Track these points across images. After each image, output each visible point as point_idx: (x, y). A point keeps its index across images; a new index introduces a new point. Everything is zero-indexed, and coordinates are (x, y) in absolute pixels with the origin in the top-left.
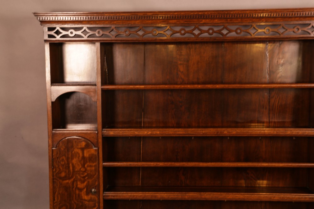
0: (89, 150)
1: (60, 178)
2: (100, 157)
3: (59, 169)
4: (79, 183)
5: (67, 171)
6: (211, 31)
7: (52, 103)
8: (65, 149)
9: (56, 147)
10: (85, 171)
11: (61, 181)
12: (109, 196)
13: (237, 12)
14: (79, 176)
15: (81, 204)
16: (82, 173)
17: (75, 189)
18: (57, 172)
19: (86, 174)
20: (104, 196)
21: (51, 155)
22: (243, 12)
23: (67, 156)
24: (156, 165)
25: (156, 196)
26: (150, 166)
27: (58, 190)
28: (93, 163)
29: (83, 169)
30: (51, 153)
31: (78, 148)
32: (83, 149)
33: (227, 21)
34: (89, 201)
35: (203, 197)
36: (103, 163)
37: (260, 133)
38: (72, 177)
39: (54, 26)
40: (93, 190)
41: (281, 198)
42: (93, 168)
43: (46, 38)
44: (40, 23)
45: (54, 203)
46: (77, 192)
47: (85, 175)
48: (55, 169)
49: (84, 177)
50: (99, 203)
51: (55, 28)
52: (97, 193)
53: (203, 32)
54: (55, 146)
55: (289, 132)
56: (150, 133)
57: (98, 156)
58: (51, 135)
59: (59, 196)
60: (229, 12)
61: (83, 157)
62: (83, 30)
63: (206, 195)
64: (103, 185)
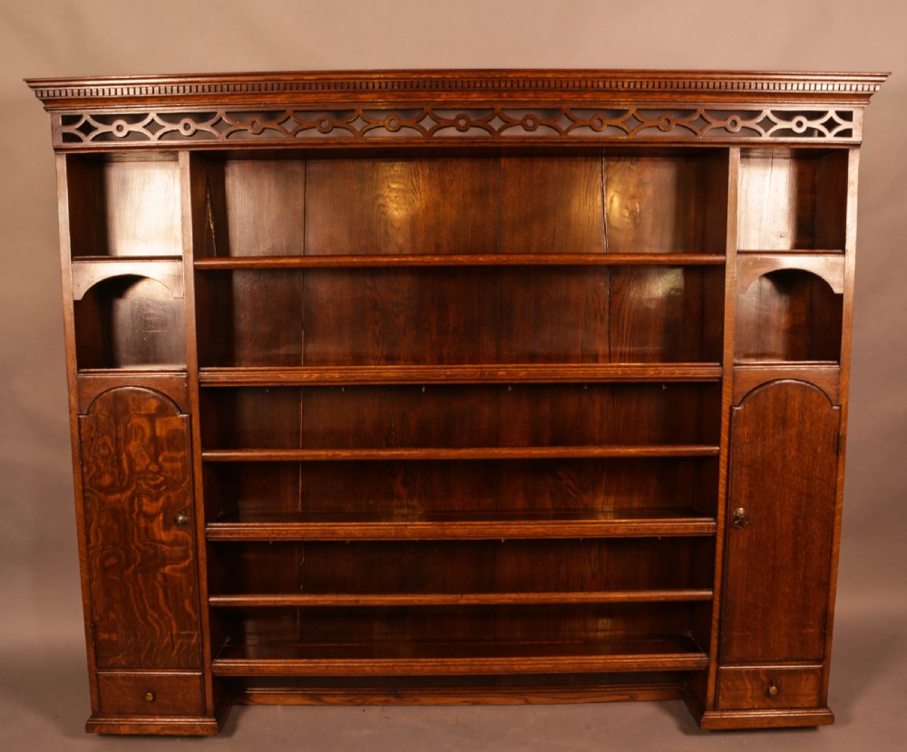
0: (167, 419)
1: (101, 488)
2: (194, 436)
3: (98, 466)
4: (145, 501)
5: (116, 471)
6: (462, 122)
7: (76, 303)
8: (108, 417)
9: (88, 414)
10: (158, 473)
11: (101, 495)
12: (219, 533)
13: (524, 75)
14: (145, 484)
15: (152, 551)
16: (151, 476)
17: (137, 515)
18: (91, 474)
19: (162, 478)
20: (207, 533)
21: (76, 433)
22: (537, 75)
23: (114, 434)
24: (333, 455)
25: (333, 532)
26: (319, 458)
27: (95, 518)
28: (179, 451)
29: (153, 468)
30: (76, 428)
31: (140, 416)
32: (151, 418)
33: (501, 97)
34: (171, 544)
35: (448, 532)
36: (202, 452)
37: (583, 374)
38: (128, 487)
39: (79, 112)
40: (180, 518)
41: (631, 530)
42: (179, 465)
43: (60, 142)
44: (43, 105)
45: (88, 549)
46: (142, 522)
47: (158, 482)
48: (88, 468)
49: (157, 487)
50: (196, 549)
51: (79, 117)
52: (191, 525)
53: (443, 124)
54: (86, 412)
55: (652, 373)
56: (315, 376)
57: (189, 436)
58: (76, 382)
59: (99, 531)
60: (504, 74)
61: (154, 438)
62: (147, 121)
63: (454, 527)
64: (203, 506)
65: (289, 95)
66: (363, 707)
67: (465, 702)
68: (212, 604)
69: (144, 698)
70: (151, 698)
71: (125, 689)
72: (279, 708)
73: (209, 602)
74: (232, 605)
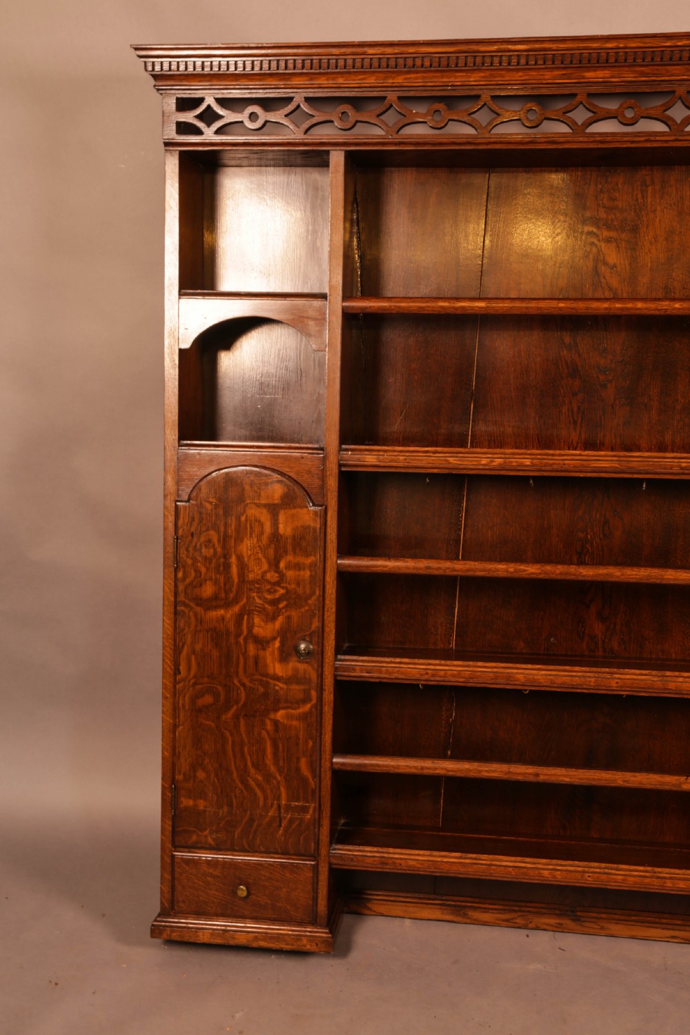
0: (293, 511)
1: (199, 601)
2: (329, 537)
3: (197, 571)
4: (257, 620)
5: (222, 580)
7: (181, 351)
8: (216, 506)
9: (188, 501)
10: (278, 584)
11: (199, 610)
12: (352, 669)
14: (259, 597)
15: (262, 690)
16: (268, 587)
17: (246, 639)
18: (188, 581)
19: (282, 591)
20: (336, 669)
21: (171, 526)
23: (222, 529)
24: (516, 571)
25: (509, 677)
26: (495, 574)
27: (189, 639)
28: (308, 556)
29: (272, 576)
30: (171, 518)
31: (258, 505)
32: (273, 509)
34: (288, 681)
35: (672, 686)
36: (339, 557)
38: (236, 600)
39: (198, 94)
40: (303, 646)
42: (308, 573)
43: (171, 133)
44: (152, 82)
45: (175, 683)
46: (252, 650)
47: (277, 596)
48: (184, 572)
49: (274, 603)
50: (321, 689)
52: (316, 655)
54: (186, 498)
56: (498, 461)
57: (322, 535)
58: (175, 458)
59: (193, 657)
61: (276, 537)
62: (291, 107)
63: (681, 679)
64: (334, 631)
65: (487, 73)
66: (525, 932)
67: (673, 937)
68: (336, 767)
69: (234, 893)
70: (245, 894)
71: (209, 879)
72: (408, 922)
73: (332, 763)
74: (363, 769)
